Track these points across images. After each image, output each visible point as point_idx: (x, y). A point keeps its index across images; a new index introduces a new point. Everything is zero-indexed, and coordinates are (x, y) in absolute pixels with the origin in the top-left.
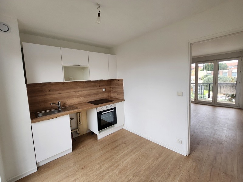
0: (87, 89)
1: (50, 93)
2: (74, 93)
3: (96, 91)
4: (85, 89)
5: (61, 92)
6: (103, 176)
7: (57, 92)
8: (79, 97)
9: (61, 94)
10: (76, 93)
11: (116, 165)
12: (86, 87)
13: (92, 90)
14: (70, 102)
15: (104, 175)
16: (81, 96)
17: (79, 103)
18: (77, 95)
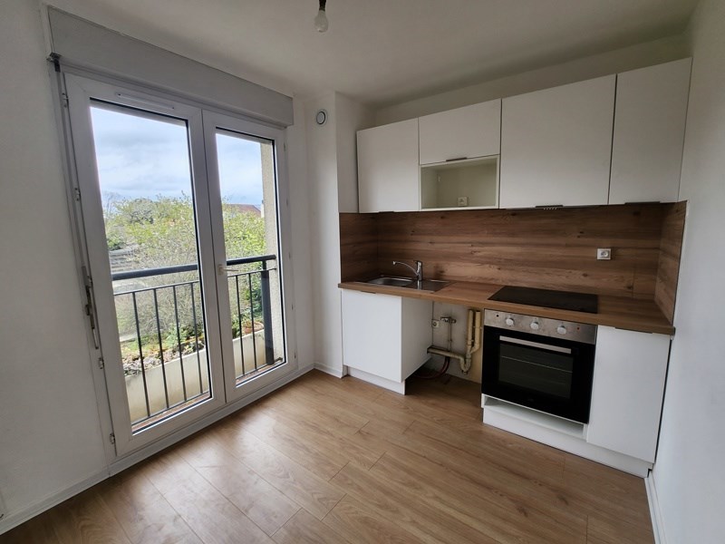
0: (516, 240)
1: (414, 237)
2: (467, 248)
3: (557, 253)
4: (510, 240)
5: (436, 238)
6: (346, 479)
7: (428, 239)
8: (482, 264)
9: (437, 246)
10: (474, 249)
11: (393, 502)
12: (513, 234)
13: (537, 245)
14: (454, 270)
15: (350, 482)
16: (489, 261)
17: (481, 281)
18: (479, 254)
